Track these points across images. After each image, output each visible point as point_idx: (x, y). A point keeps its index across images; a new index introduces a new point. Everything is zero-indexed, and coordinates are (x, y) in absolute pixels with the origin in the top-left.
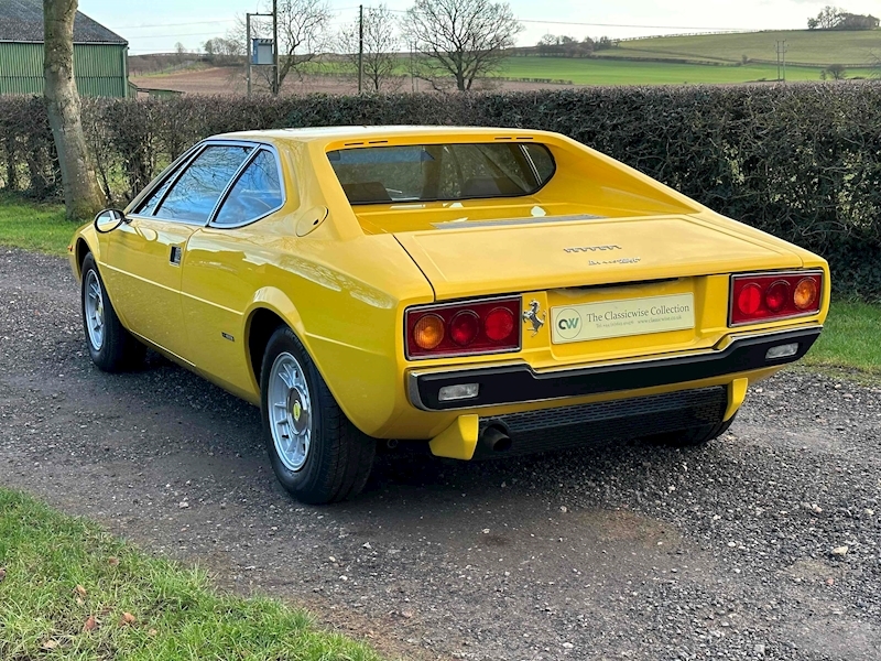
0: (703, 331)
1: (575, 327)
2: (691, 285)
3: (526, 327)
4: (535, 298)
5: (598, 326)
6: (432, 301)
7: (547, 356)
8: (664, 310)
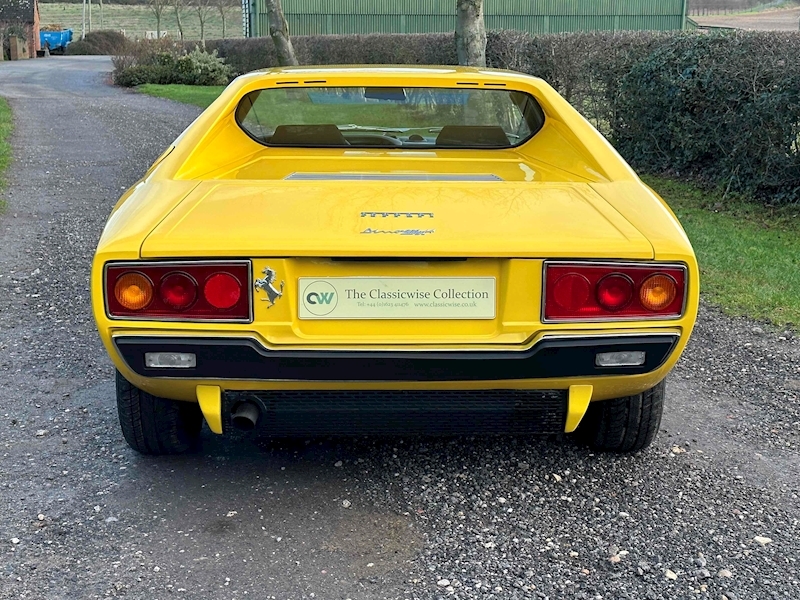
0: (505, 324)
1: (328, 302)
2: (495, 268)
3: (259, 298)
4: (269, 265)
5: (362, 305)
6: (137, 258)
7: (289, 332)
8: (451, 294)
